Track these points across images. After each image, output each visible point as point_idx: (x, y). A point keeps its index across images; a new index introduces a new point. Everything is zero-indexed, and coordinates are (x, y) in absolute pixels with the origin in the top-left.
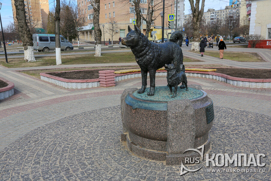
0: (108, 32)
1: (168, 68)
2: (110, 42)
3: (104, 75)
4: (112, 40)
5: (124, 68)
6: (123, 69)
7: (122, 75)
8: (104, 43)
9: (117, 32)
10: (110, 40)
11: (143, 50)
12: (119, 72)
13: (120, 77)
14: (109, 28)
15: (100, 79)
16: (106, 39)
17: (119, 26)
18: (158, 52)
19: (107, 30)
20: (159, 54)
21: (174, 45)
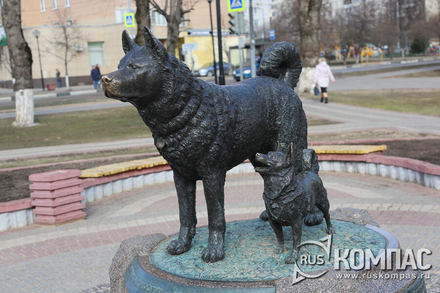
0: (51, 51)
1: (268, 166)
2: (60, 81)
3: (48, 186)
4: (67, 74)
5: (110, 158)
6: (106, 162)
7: (106, 180)
8: (43, 84)
9: (79, 52)
10: (58, 74)
11: (179, 112)
12: (95, 172)
13: (98, 189)
14: (54, 41)
15: (34, 199)
16: (49, 73)
17: (84, 31)
18: (227, 112)
19: (48, 45)
20: (230, 119)
21: (275, 85)
